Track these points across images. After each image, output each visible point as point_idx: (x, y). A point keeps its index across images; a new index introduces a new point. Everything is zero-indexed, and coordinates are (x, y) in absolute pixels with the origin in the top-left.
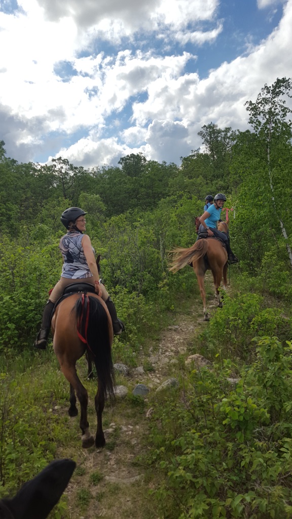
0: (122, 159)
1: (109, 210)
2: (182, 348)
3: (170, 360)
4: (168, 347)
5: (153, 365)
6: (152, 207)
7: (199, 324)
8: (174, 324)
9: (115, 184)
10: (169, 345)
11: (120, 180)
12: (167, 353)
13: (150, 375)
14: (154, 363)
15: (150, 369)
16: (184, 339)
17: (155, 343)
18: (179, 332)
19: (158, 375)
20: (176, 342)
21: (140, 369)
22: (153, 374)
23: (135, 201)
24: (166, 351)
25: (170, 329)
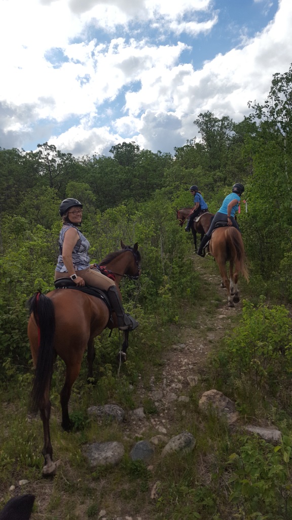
0: (114, 147)
1: (100, 201)
2: (192, 377)
3: (178, 397)
4: (174, 376)
5: (157, 404)
6: (146, 198)
7: (210, 342)
8: (179, 342)
9: (107, 173)
10: (175, 372)
11: (112, 169)
12: (173, 385)
13: (152, 420)
14: (157, 401)
15: (152, 412)
16: (194, 364)
17: (157, 369)
18: (186, 353)
19: (164, 421)
20: (184, 368)
21: (140, 412)
22: (157, 419)
23: (127, 191)
24: (172, 381)
25: (175, 349)
